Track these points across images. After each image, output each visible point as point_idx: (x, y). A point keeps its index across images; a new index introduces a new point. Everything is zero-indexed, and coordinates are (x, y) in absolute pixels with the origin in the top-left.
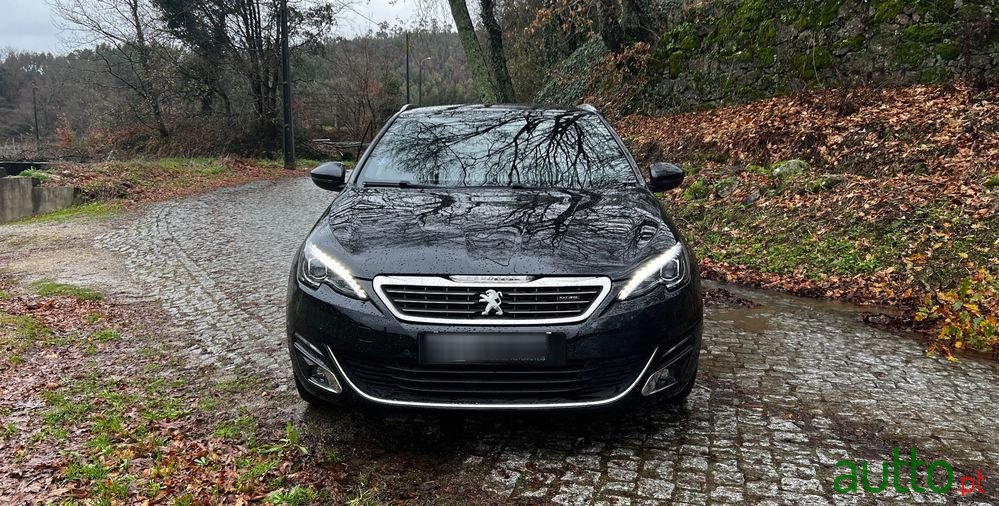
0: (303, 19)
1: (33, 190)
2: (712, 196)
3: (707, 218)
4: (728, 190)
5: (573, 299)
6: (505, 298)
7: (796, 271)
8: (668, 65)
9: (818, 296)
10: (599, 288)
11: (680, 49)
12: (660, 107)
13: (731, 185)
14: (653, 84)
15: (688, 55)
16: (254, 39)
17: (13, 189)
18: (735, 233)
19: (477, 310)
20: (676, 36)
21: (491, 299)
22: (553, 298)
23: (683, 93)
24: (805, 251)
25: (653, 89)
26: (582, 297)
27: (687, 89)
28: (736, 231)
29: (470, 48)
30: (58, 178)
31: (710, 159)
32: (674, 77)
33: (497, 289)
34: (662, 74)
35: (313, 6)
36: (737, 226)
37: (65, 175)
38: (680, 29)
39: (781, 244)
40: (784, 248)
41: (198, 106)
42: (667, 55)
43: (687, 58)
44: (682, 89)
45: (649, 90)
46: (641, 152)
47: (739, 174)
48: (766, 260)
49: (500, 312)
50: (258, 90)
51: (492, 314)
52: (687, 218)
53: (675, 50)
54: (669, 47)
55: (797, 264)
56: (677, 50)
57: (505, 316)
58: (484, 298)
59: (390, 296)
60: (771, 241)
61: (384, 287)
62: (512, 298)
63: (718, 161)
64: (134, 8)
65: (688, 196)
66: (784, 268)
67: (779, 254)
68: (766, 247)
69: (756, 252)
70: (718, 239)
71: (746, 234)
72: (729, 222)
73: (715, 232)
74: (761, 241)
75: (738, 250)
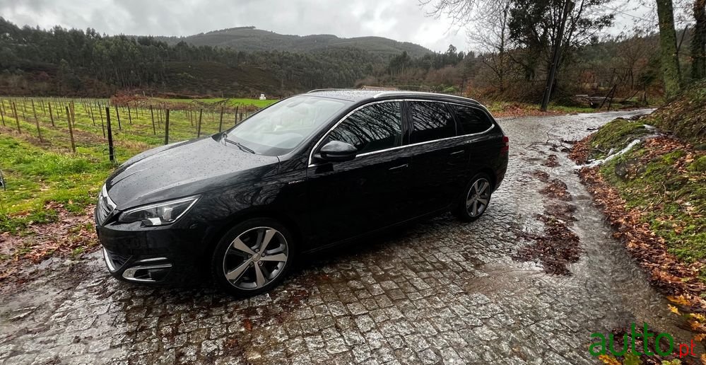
3: (683, 190)
18: (690, 210)
36: (696, 205)
48: (684, 243)
64: (503, 30)
65: (692, 167)
66: (689, 256)
67: (701, 242)
68: (700, 231)
69: (686, 232)
70: (674, 209)
71: (696, 214)
72: (695, 199)
73: (676, 204)
74: (700, 224)
75: (674, 225)
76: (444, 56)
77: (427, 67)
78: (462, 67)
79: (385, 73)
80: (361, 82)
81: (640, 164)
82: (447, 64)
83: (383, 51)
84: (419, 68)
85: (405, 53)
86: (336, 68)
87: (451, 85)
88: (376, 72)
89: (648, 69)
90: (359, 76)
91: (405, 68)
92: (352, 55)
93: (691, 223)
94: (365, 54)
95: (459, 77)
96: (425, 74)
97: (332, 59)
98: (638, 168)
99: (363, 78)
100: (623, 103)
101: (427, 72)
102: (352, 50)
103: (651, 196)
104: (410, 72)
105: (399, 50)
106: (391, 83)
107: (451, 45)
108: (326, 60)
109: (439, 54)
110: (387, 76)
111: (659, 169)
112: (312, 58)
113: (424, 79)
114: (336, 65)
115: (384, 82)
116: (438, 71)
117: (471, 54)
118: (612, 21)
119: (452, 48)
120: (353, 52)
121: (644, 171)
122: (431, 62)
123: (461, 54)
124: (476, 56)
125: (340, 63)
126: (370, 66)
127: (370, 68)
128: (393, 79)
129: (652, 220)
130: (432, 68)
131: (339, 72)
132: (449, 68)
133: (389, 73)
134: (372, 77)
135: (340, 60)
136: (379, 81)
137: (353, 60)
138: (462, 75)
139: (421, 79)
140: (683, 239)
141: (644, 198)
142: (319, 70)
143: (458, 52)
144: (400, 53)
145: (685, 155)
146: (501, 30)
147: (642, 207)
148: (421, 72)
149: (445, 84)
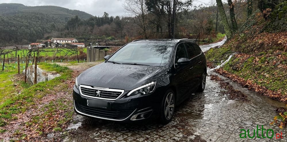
0: (183, 5)
1: (105, 53)
2: (266, 63)
3: (262, 70)
4: (271, 61)
5: (115, 94)
6: (101, 93)
7: (279, 91)
8: (278, 15)
9: (278, 100)
10: (121, 93)
11: (282, 10)
12: (274, 30)
13: (273, 59)
14: (272, 22)
15: (285, 12)
16: (169, 11)
17: (101, 53)
18: (267, 76)
19: (95, 95)
20: (281, 6)
21: (98, 92)
22: (111, 94)
23: (282, 25)
24: (284, 84)
25: (272, 24)
26: (117, 94)
27: (284, 24)
28: (268, 75)
29: (221, 12)
30: (111, 50)
31: (278, 49)
32: (280, 20)
33: (100, 90)
34: (276, 19)
35: (186, 1)
36: (268, 74)
37: (113, 50)
38: (283, 3)
39: (278, 81)
40: (278, 82)
41: (155, 30)
42: (278, 12)
43: (284, 13)
44: (282, 24)
45: (271, 24)
46: (258, 46)
47: (278, 55)
48: (272, 86)
49: (100, 96)
50: (169, 26)
51: (98, 96)
52: (256, 69)
53: (280, 10)
54: (278, 10)
55: (280, 88)
56: (281, 10)
57: (100, 97)
58: (97, 92)
59: (82, 90)
60: (276, 80)
61: (81, 87)
62: (102, 93)
63: (281, 50)
64: (142, 6)
65: (260, 62)
66: (275, 89)
67: (276, 84)
68: (274, 81)
69: (270, 83)
70: (262, 77)
71: (270, 77)
72: (267, 72)
73: (262, 75)
74: (273, 79)
75: (265, 81)
76: (102, 18)
77: (92, 25)
78: (114, 25)
79: (65, 29)
80: (48, 35)
81: (240, 64)
82: (104, 23)
83: (61, 15)
84: (87, 26)
85: (77, 17)
86: (27, 26)
87: (109, 36)
88: (59, 29)
89: (208, 25)
90: (46, 31)
91: (78, 26)
92: (38, 18)
93: (270, 80)
94: (47, 17)
95: (113, 31)
96: (92, 29)
97: (23, 20)
98: (241, 65)
99: (50, 33)
100: (203, 41)
101: (93, 28)
102: (38, 14)
103: (251, 74)
104: (82, 28)
105: (71, 15)
106: (70, 35)
107: (105, 12)
108: (19, 21)
109: (99, 18)
110: (67, 31)
111: (249, 65)
112: (6, 19)
113: (92, 32)
114: (27, 24)
115: (65, 35)
116: (100, 28)
117: (117, 17)
118: (192, 3)
119: (106, 14)
120: (38, 15)
121: (243, 66)
122: (94, 22)
123: (112, 18)
124: (121, 19)
125: (29, 23)
126: (54, 24)
127: (53, 26)
128: (71, 33)
129: (257, 82)
130: (96, 26)
131: (30, 29)
132: (106, 26)
133: (68, 29)
134: (56, 32)
135: (29, 21)
136: (62, 34)
137: (40, 21)
138: (115, 30)
139: (90, 33)
140: (271, 85)
141: (249, 75)
142: (13, 28)
143: (110, 16)
144: (74, 16)
145: (255, 58)
146: (140, 6)
147: (250, 79)
148: (89, 28)
149: (105, 35)
